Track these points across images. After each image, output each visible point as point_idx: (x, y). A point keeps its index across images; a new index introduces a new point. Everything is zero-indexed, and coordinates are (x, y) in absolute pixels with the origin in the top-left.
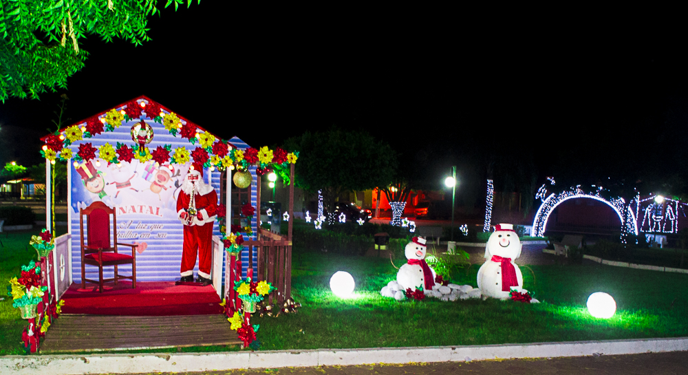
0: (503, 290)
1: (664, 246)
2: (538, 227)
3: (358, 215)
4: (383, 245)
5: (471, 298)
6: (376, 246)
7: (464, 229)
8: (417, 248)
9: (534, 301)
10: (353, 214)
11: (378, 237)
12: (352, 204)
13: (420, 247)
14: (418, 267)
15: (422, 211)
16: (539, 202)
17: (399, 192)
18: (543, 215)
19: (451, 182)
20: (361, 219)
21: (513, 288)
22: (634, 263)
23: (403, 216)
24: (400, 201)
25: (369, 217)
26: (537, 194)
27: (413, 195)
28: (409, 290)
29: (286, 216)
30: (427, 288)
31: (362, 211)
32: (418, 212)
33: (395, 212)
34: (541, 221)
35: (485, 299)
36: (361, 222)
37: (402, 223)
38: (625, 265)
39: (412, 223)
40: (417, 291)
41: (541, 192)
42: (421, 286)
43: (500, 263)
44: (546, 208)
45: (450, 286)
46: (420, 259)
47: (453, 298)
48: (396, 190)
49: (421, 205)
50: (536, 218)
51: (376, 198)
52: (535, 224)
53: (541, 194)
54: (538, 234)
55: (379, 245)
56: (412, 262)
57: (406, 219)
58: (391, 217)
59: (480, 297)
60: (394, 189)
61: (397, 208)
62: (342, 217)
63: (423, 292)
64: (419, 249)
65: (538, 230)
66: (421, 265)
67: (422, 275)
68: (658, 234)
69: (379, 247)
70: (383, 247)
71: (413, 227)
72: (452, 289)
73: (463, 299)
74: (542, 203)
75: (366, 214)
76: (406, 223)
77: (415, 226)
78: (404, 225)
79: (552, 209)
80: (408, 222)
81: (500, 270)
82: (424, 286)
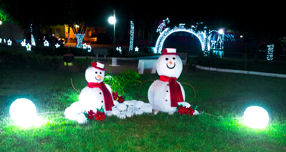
0: (172, 106)
1: (222, 56)
2: (158, 48)
3: (56, 41)
4: (70, 62)
5: (144, 113)
6: (65, 64)
7: (119, 49)
8: (96, 73)
9: (196, 113)
10: (53, 41)
11: (66, 57)
12: (53, 35)
13: (99, 71)
14: (98, 90)
15: (94, 40)
16: (158, 34)
17: (80, 28)
18: (160, 41)
19: (112, 20)
20: (57, 44)
21: (179, 104)
22: (219, 68)
23: (84, 42)
24: (81, 33)
25: (64, 43)
26: (158, 29)
27: (88, 31)
28: (91, 112)
29: (9, 42)
30: (107, 110)
31: (60, 39)
32: (92, 40)
33: (78, 40)
34: (159, 44)
35: (156, 113)
36: (57, 46)
37: (83, 47)
38: (215, 69)
39: (89, 46)
40: (98, 112)
41: (159, 28)
42: (102, 108)
43: (168, 83)
44: (162, 37)
45: (126, 103)
46: (99, 82)
47: (129, 115)
48: (79, 27)
49: (93, 36)
50: (157, 43)
51: (67, 32)
52: (157, 46)
53: (160, 29)
54: (158, 51)
55: (67, 62)
56: (92, 85)
57: (85, 44)
58: (77, 42)
59: (151, 112)
60: (77, 26)
61: (80, 38)
62: (46, 43)
63: (104, 113)
64: (99, 73)
65: (158, 49)
66: (100, 88)
67: (102, 97)
68: (220, 50)
69: (67, 64)
70: (70, 64)
71: (89, 49)
72: (127, 106)
73: (138, 115)
74: (159, 34)
75: (62, 41)
76: (85, 46)
77: (91, 49)
78: (84, 48)
79: (166, 38)
80: (87, 45)
81: (168, 89)
82: (104, 108)
